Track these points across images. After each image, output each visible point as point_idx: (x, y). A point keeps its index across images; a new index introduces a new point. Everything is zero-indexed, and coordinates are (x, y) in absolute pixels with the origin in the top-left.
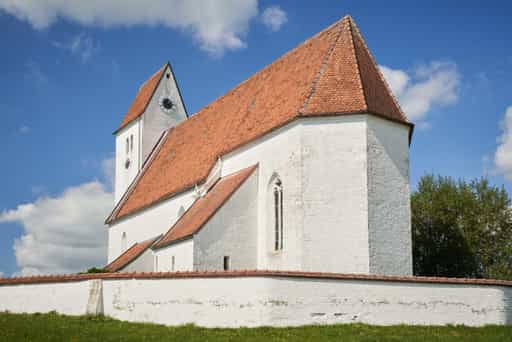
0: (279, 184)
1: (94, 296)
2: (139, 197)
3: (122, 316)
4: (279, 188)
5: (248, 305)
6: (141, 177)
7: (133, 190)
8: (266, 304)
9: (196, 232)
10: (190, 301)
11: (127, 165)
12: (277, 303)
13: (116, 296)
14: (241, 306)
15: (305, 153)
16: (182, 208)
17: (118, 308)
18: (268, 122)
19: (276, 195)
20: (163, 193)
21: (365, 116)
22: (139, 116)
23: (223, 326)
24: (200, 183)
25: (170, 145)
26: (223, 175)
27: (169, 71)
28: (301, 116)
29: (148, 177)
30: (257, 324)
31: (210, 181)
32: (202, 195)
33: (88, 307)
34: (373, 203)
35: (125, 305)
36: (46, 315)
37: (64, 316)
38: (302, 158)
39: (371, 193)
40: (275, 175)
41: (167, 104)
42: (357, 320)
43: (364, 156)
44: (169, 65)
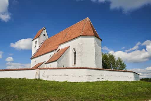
0: (75, 50)
1: (37, 74)
2: (39, 53)
3: (45, 79)
4: (75, 51)
5: (82, 76)
6: (39, 49)
7: (37, 52)
8: (86, 76)
9: (57, 60)
10: (65, 75)
11: (35, 47)
12: (89, 76)
13: (43, 74)
14: (80, 76)
15: (82, 44)
16: (51, 55)
17: (44, 77)
18: (72, 37)
19: (74, 52)
20: (45, 52)
21: (94, 37)
22: (39, 37)
23: (76, 81)
24: (56, 50)
25: (46, 43)
26: (61, 48)
27: (45, 28)
28: (81, 36)
29: (41, 49)
30: (86, 81)
31: (58, 49)
32: (56, 52)
33: (35, 77)
34: (96, 55)
35: (46, 76)
36: (22, 79)
37: (28, 79)
38: (81, 44)
39: (95, 53)
40: (74, 48)
41: (44, 35)
42: (106, 80)
43: (94, 45)
44: (45, 27)
